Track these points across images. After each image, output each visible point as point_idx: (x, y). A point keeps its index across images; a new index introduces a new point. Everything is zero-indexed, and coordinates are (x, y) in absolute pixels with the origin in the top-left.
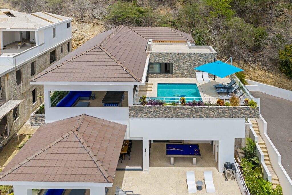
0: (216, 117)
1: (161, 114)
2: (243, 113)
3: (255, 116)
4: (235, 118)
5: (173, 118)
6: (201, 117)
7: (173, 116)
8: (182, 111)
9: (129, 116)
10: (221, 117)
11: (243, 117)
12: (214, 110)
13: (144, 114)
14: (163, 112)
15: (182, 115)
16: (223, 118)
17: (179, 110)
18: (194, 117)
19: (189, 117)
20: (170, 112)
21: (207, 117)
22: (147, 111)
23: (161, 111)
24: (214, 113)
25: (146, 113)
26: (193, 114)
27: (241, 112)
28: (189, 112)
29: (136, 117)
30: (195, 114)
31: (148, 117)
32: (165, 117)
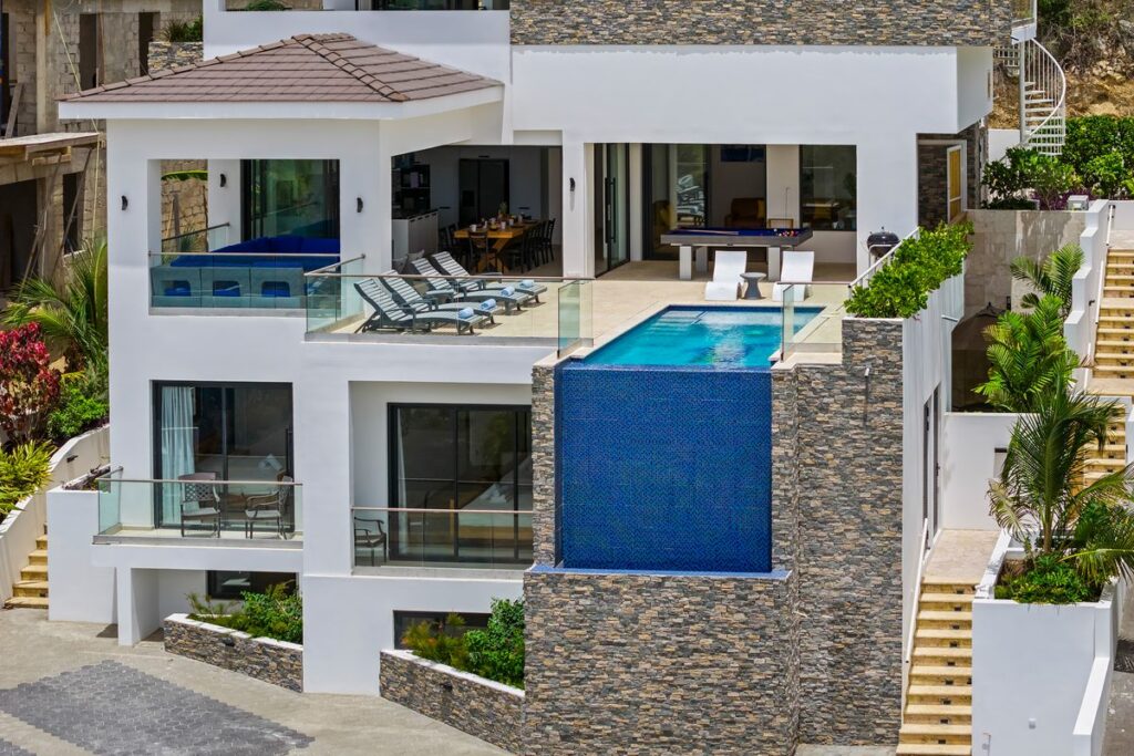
0: (842, 41)
1: (633, 28)
2: (947, 24)
3: (992, 34)
4: (915, 44)
5: (679, 47)
6: (784, 40)
7: (675, 39)
8: (714, 14)
9: (512, 35)
10: (862, 40)
11: (944, 42)
12: (833, 10)
13: (568, 27)
14: (638, 21)
15: (710, 32)
16: (870, 46)
17: (698, 10)
18: (757, 42)
19: (737, 40)
20: (666, 18)
21: (807, 41)
22: (580, 14)
23: (631, 17)
24: (835, 24)
25: (576, 26)
26: (754, 26)
27: (939, 17)
28: (739, 18)
29: (539, 42)
30: (763, 29)
31: (583, 41)
32: (648, 41)
